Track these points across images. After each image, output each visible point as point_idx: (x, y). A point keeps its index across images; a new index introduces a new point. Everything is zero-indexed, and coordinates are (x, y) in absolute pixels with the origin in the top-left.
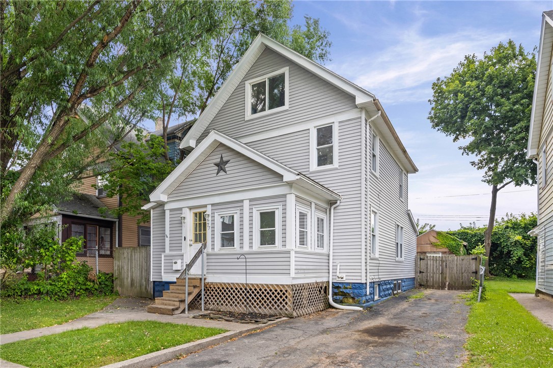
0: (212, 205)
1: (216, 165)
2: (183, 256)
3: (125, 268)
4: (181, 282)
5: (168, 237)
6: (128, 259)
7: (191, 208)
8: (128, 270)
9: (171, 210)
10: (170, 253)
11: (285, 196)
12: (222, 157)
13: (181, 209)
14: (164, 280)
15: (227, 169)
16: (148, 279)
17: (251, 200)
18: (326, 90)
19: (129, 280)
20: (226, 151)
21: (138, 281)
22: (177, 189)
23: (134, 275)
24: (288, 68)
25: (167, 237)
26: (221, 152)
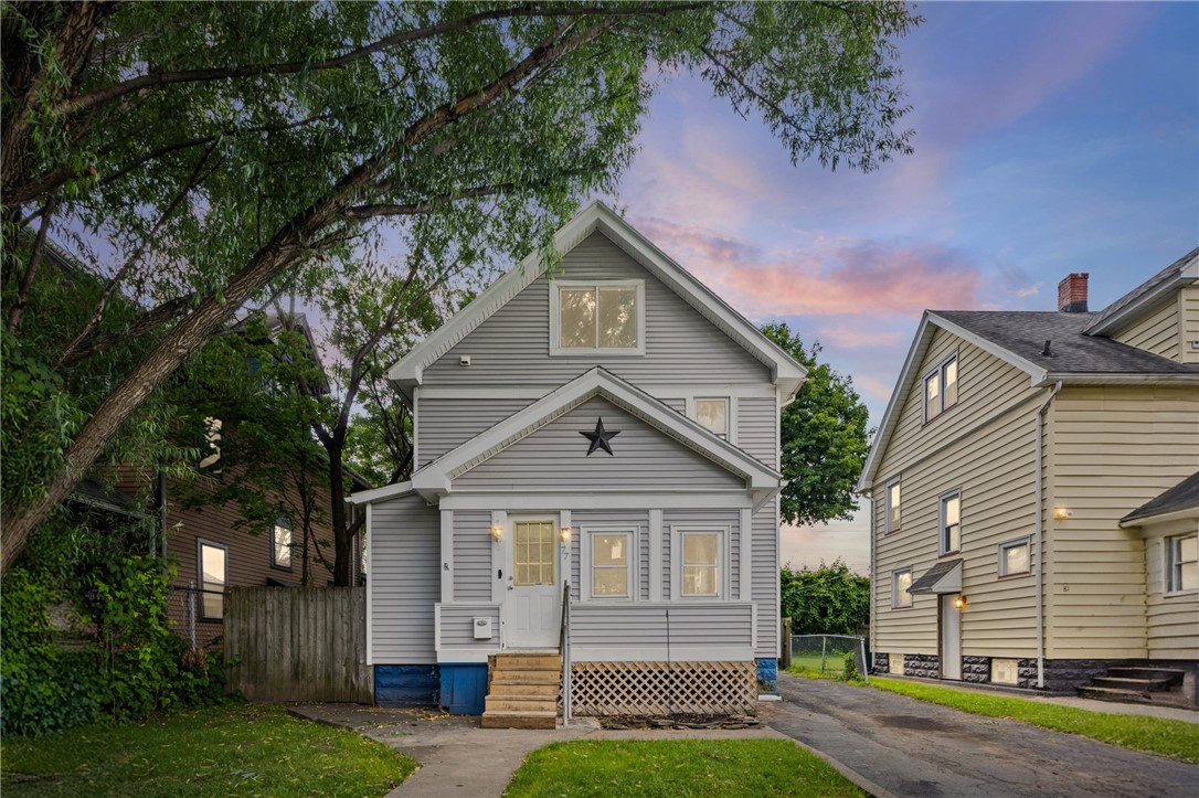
0: (574, 511)
1: (587, 435)
2: (498, 609)
3: (269, 636)
4: (510, 663)
5: (451, 566)
6: (282, 615)
7: (510, 513)
8: (281, 640)
9: (457, 512)
10: (457, 603)
11: (737, 511)
12: (600, 423)
13: (488, 512)
14: (441, 659)
15: (612, 447)
16: (355, 662)
17: (666, 511)
18: (715, 339)
19: (286, 663)
20: (609, 412)
21: (319, 665)
22: (479, 469)
23: (304, 651)
24: (642, 281)
25: (446, 568)
26: (599, 412)
